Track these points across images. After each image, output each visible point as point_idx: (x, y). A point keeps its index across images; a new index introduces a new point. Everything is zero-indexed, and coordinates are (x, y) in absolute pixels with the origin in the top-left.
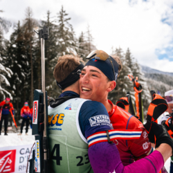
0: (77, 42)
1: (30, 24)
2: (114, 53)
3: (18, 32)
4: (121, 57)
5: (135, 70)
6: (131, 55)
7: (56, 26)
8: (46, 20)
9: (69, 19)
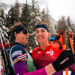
0: (41, 14)
1: (17, 5)
2: (61, 19)
3: (12, 10)
4: (65, 21)
5: (73, 28)
6: (70, 20)
7: (30, 6)
8: (25, 3)
9: (37, 2)
